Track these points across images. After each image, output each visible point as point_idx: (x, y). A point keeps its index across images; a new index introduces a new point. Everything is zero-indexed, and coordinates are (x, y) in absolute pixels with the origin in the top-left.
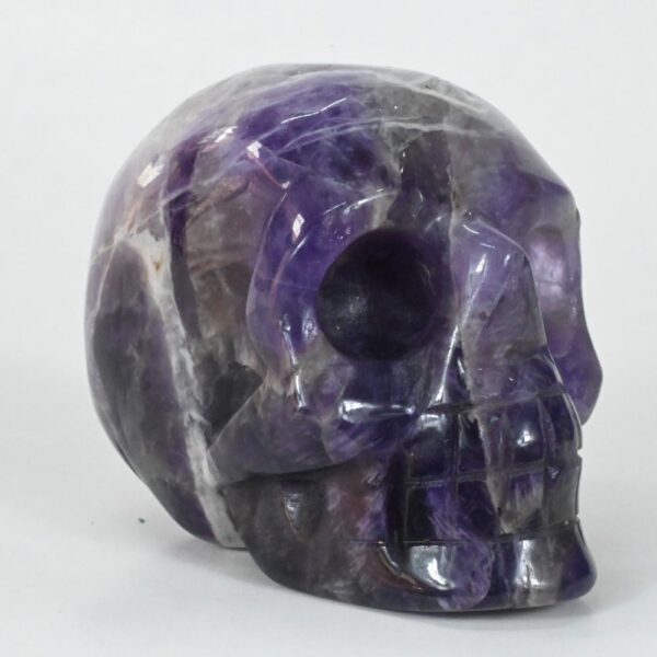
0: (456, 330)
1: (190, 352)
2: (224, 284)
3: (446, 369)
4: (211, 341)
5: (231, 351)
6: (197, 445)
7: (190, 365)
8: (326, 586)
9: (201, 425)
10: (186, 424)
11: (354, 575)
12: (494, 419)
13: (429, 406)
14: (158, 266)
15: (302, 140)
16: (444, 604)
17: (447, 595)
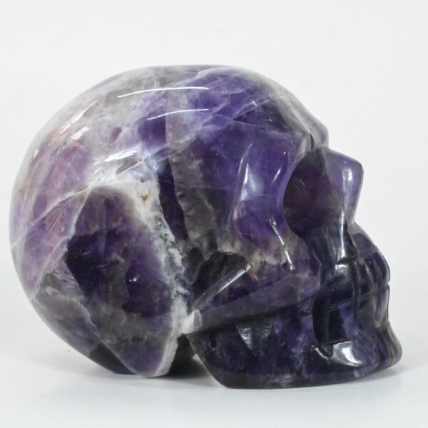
0: (343, 215)
1: (179, 250)
2: (206, 203)
3: (342, 238)
4: (198, 240)
5: (213, 245)
6: (180, 309)
7: (178, 259)
8: (277, 380)
9: (185, 296)
10: (173, 297)
11: (298, 369)
12: (370, 262)
13: (338, 260)
14: (145, 198)
15: (245, 109)
16: (356, 374)
17: (358, 368)
